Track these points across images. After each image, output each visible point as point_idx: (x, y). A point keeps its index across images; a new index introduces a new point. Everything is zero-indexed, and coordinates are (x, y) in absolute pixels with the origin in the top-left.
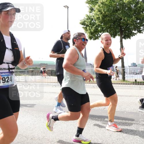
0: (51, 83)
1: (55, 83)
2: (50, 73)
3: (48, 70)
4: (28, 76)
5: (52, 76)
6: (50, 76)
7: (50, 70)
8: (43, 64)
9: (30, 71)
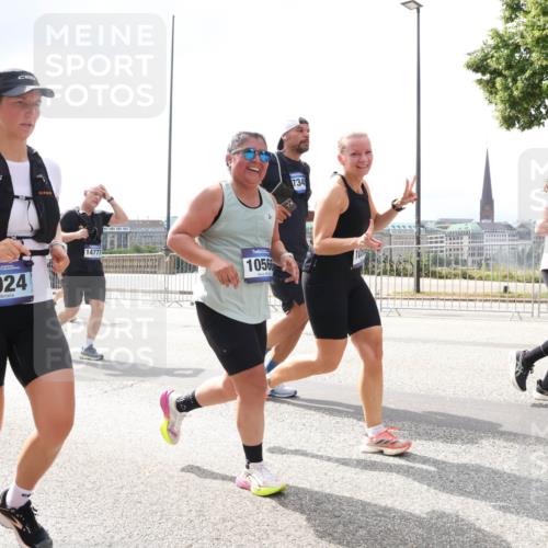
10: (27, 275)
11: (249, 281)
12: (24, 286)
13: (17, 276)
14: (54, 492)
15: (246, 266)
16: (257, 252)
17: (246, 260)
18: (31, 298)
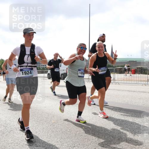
0: (141, 82)
1: (145, 82)
2: (139, 71)
3: (138, 68)
4: (117, 74)
5: (141, 73)
6: (139, 74)
7: (139, 68)
8: (131, 61)
9: (118, 68)
10: (32, 71)
11: (79, 76)
12: (31, 73)
13: (29, 71)
14: (60, 132)
15: (79, 73)
16: (82, 70)
17: (79, 72)
18: (33, 76)
